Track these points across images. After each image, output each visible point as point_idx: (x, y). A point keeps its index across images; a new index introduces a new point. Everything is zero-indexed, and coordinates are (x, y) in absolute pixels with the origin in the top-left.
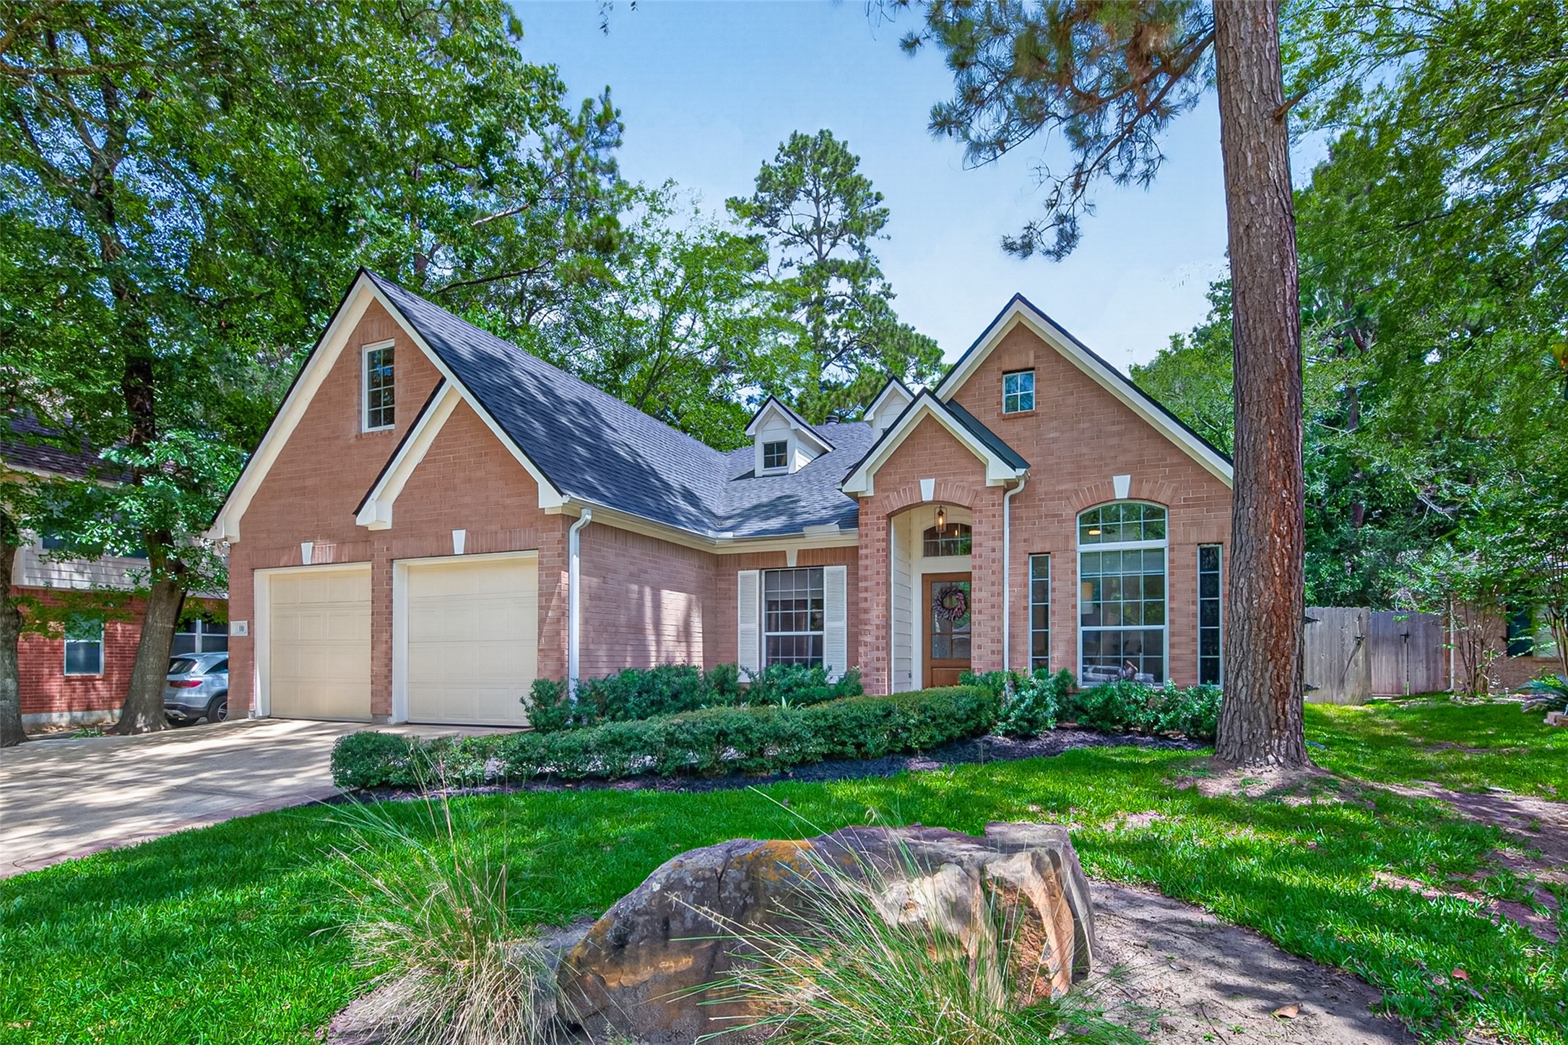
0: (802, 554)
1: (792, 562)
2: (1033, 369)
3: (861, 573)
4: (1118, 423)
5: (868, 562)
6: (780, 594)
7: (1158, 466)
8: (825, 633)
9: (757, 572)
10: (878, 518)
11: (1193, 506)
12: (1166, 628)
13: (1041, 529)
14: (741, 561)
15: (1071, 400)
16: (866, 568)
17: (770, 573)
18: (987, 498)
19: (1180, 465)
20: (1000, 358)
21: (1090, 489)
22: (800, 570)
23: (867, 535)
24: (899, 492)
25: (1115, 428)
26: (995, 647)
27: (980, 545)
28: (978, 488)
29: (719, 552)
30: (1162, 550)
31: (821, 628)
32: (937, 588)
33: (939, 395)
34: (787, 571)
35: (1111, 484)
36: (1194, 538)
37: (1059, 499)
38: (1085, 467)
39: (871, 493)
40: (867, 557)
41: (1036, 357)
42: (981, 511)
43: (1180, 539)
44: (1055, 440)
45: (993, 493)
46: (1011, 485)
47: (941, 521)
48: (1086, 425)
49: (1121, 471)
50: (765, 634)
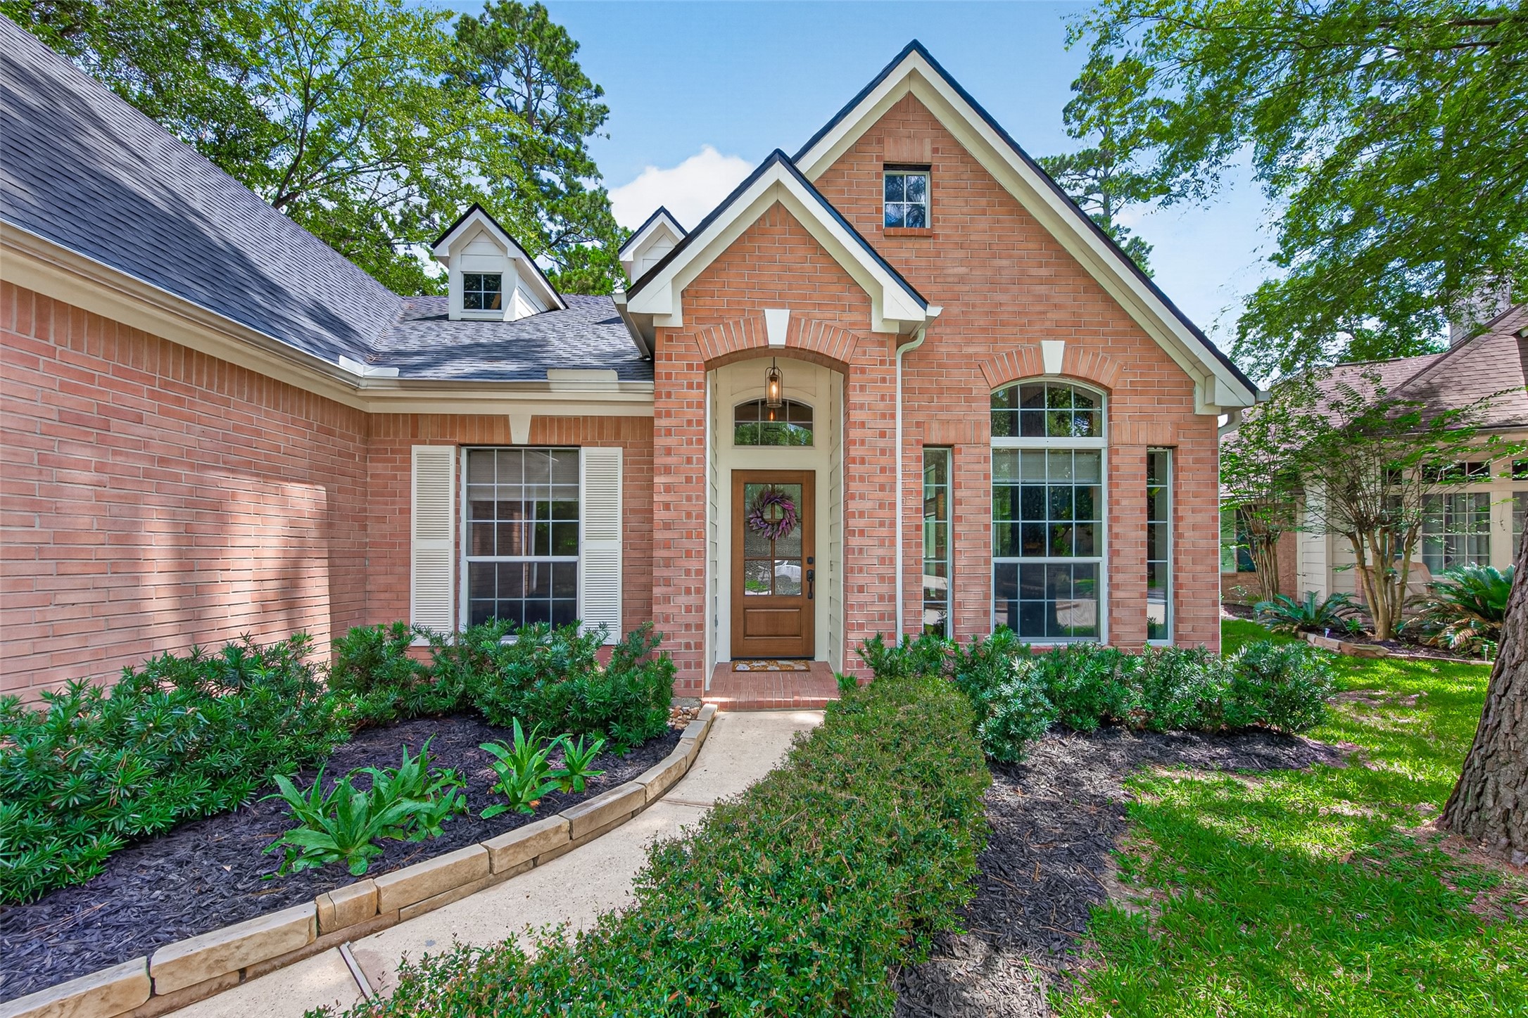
0: (539, 423)
1: (520, 435)
2: (927, 168)
3: (659, 460)
4: (1047, 265)
5: (671, 441)
6: (497, 489)
7: (1096, 333)
8: (583, 561)
9: (451, 450)
10: (690, 367)
11: (1142, 393)
12: (1103, 561)
13: (941, 409)
14: (415, 427)
15: (983, 223)
16: (668, 451)
17: (476, 452)
18: (874, 351)
19: (1124, 334)
20: (880, 141)
21: (1009, 355)
22: (536, 449)
23: (669, 395)
24: (727, 326)
25: (1044, 272)
26: (884, 589)
27: (863, 425)
28: (861, 334)
29: (372, 408)
30: (1098, 452)
31: (574, 550)
32: (754, 491)
33: (804, 166)
34: (510, 450)
35: (1039, 351)
36: (1144, 438)
37: (968, 367)
38: (1003, 324)
39: (677, 321)
40: (668, 433)
41: (935, 150)
42: (863, 371)
43: (1126, 438)
44: (962, 279)
45: (882, 344)
46: (906, 333)
47: (774, 389)
48: (1005, 263)
49: (1052, 335)
50: (465, 560)
